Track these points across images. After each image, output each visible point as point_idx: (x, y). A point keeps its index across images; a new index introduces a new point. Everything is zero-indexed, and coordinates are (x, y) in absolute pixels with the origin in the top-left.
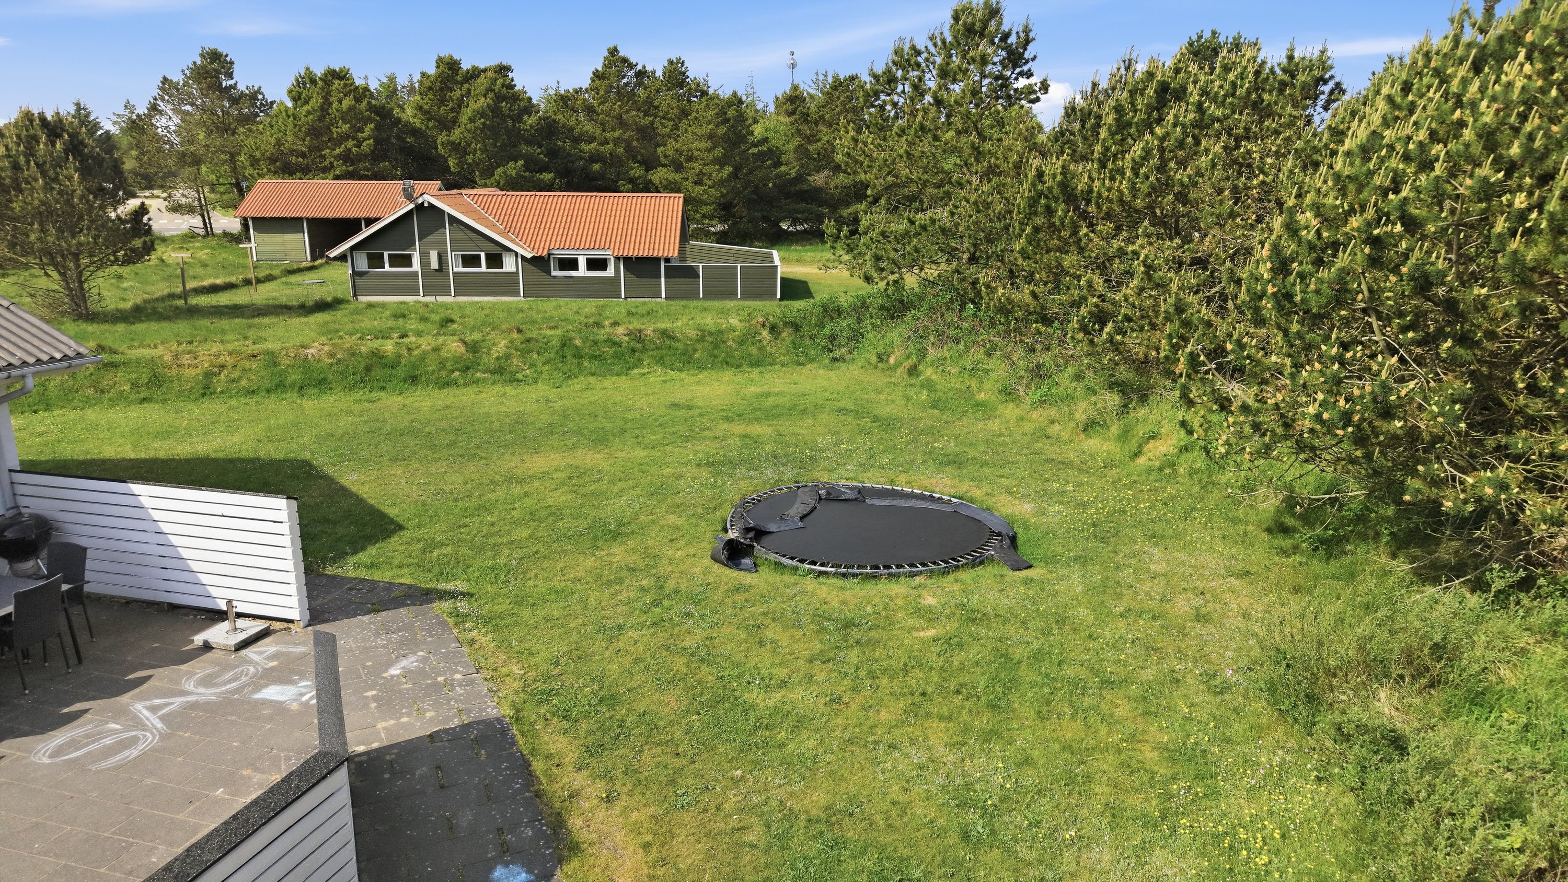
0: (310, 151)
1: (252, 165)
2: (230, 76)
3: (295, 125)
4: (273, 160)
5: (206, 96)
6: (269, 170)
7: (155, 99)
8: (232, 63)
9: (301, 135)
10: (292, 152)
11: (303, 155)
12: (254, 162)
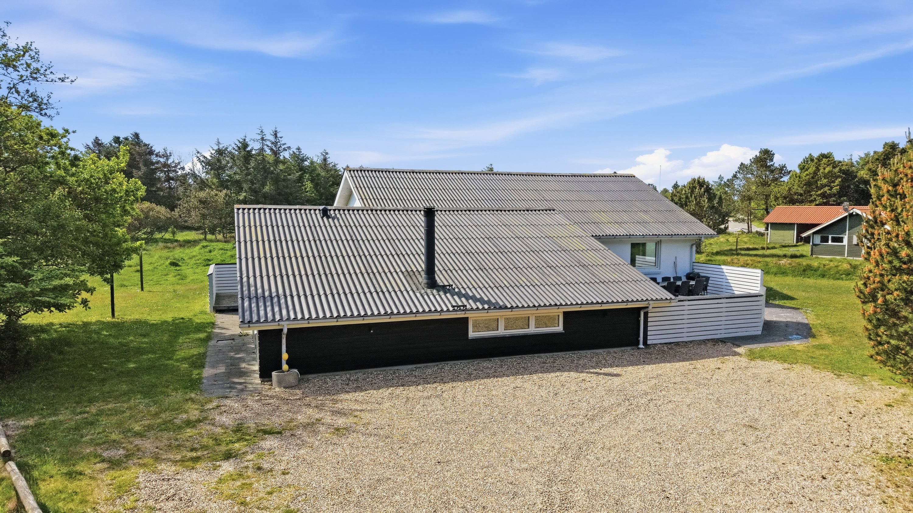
0: (805, 193)
1: (775, 200)
2: (772, 160)
3: (799, 181)
4: (785, 198)
5: (759, 170)
6: (783, 202)
7: (736, 172)
8: (774, 154)
9: (802, 185)
10: (796, 193)
11: (801, 195)
12: (776, 199)
